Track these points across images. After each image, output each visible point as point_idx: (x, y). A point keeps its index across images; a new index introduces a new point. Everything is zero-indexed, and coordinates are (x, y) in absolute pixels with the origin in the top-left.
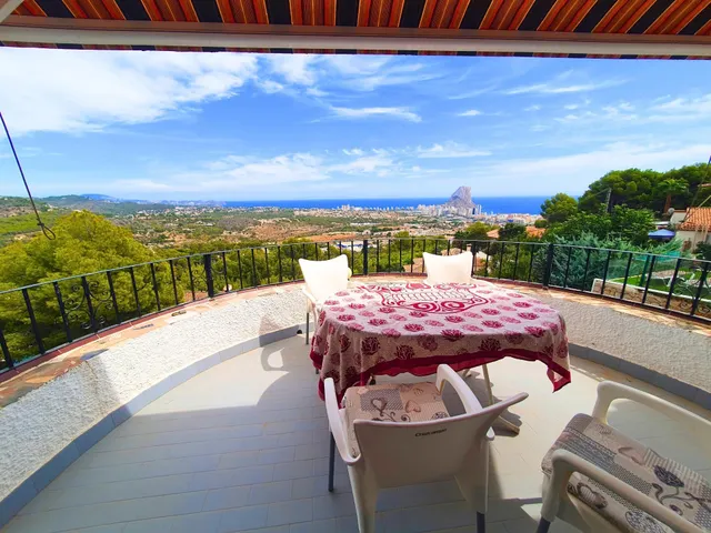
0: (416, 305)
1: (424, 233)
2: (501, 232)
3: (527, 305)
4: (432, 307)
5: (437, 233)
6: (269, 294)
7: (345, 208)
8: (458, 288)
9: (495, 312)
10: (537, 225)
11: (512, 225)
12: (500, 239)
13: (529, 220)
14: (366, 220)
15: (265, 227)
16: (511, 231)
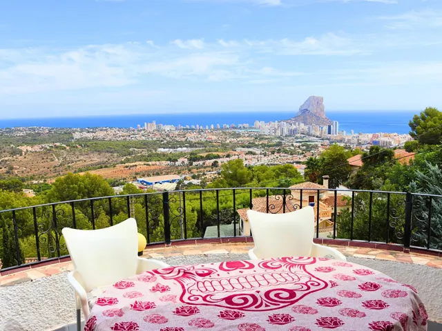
0: (229, 300)
1: (265, 160)
2: (365, 158)
3: (376, 287)
4: (251, 300)
5: (282, 160)
6: (18, 282)
7: (151, 127)
8: (293, 265)
9: (334, 303)
10: (408, 148)
11: (377, 149)
12: (364, 168)
13: (398, 139)
14: (181, 144)
15: (29, 158)
16: (378, 156)
